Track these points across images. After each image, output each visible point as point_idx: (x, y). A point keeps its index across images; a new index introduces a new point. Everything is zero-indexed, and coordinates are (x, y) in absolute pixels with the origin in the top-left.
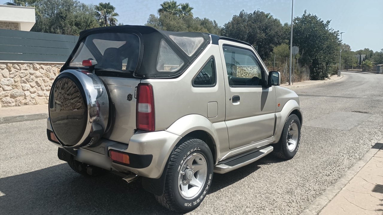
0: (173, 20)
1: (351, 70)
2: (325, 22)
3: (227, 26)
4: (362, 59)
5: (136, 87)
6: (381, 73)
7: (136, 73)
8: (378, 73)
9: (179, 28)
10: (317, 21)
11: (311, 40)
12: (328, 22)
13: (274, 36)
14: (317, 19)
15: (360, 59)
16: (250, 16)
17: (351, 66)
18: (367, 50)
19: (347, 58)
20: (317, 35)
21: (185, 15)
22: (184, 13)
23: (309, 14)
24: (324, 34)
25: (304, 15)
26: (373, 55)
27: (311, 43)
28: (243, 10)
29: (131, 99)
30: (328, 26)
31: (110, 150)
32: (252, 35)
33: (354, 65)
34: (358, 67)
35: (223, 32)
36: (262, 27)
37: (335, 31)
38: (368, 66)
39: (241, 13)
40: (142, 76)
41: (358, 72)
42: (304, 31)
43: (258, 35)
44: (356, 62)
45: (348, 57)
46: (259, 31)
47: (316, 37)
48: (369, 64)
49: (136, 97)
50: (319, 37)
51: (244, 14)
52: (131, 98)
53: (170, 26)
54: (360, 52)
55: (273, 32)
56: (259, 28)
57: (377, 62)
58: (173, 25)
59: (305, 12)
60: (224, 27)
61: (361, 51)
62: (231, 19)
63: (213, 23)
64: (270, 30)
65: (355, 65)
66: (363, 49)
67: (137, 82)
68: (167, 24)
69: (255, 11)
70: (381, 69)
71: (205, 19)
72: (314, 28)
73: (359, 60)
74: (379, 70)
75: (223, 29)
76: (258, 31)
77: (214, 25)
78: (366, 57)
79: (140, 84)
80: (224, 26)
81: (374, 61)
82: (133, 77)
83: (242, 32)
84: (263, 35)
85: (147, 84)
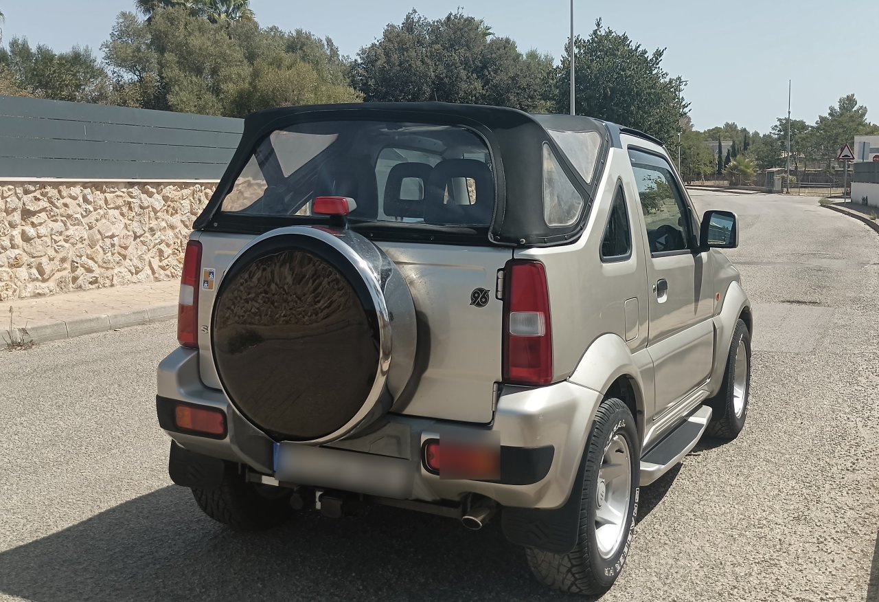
0: (197, 33)
1: (697, 183)
2: (650, 55)
3: (370, 57)
4: (725, 153)
5: (499, 270)
6: (778, 192)
7: (495, 234)
8: (770, 192)
9: (219, 57)
10: (631, 51)
11: (616, 105)
12: (659, 54)
13: (508, 90)
14: (628, 45)
15: (720, 152)
16: (435, 29)
17: (699, 174)
18: (731, 128)
19: (687, 151)
20: (633, 90)
21: (227, 16)
22: (224, 9)
23: (607, 30)
24: (649, 88)
25: (595, 33)
26: (751, 142)
27: (617, 111)
28: (415, 11)
29: (486, 302)
30: (658, 64)
31: (429, 442)
32: (444, 84)
33: (706, 169)
34: (718, 175)
35: (358, 73)
36: (474, 61)
37: (670, 79)
38: (744, 173)
39: (408, 17)
40: (518, 242)
41: (721, 189)
42: (597, 78)
43: (464, 86)
44: (711, 162)
45: (689, 149)
46: (466, 72)
47: (629, 94)
48: (746, 167)
49: (499, 297)
50: (638, 94)
51: (419, 21)
52: (484, 300)
53: (190, 53)
54: (715, 134)
55: (501, 78)
56: (466, 63)
57: (762, 159)
58: (200, 49)
59: (598, 25)
60: (358, 58)
61: (717, 130)
62: (381, 36)
63: (326, 47)
64: (496, 71)
65: (709, 170)
66: (722, 126)
67: (503, 257)
68: (179, 45)
69: (451, 14)
70: (776, 182)
71: (299, 32)
72: (624, 70)
73: (717, 157)
74: (771, 183)
75: (355, 65)
76: (463, 74)
77: (328, 52)
78: (733, 147)
79: (512, 263)
80: (359, 55)
81: (757, 160)
82: (487, 244)
83: (415, 75)
84: (478, 85)
85: (532, 262)
